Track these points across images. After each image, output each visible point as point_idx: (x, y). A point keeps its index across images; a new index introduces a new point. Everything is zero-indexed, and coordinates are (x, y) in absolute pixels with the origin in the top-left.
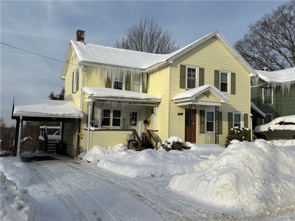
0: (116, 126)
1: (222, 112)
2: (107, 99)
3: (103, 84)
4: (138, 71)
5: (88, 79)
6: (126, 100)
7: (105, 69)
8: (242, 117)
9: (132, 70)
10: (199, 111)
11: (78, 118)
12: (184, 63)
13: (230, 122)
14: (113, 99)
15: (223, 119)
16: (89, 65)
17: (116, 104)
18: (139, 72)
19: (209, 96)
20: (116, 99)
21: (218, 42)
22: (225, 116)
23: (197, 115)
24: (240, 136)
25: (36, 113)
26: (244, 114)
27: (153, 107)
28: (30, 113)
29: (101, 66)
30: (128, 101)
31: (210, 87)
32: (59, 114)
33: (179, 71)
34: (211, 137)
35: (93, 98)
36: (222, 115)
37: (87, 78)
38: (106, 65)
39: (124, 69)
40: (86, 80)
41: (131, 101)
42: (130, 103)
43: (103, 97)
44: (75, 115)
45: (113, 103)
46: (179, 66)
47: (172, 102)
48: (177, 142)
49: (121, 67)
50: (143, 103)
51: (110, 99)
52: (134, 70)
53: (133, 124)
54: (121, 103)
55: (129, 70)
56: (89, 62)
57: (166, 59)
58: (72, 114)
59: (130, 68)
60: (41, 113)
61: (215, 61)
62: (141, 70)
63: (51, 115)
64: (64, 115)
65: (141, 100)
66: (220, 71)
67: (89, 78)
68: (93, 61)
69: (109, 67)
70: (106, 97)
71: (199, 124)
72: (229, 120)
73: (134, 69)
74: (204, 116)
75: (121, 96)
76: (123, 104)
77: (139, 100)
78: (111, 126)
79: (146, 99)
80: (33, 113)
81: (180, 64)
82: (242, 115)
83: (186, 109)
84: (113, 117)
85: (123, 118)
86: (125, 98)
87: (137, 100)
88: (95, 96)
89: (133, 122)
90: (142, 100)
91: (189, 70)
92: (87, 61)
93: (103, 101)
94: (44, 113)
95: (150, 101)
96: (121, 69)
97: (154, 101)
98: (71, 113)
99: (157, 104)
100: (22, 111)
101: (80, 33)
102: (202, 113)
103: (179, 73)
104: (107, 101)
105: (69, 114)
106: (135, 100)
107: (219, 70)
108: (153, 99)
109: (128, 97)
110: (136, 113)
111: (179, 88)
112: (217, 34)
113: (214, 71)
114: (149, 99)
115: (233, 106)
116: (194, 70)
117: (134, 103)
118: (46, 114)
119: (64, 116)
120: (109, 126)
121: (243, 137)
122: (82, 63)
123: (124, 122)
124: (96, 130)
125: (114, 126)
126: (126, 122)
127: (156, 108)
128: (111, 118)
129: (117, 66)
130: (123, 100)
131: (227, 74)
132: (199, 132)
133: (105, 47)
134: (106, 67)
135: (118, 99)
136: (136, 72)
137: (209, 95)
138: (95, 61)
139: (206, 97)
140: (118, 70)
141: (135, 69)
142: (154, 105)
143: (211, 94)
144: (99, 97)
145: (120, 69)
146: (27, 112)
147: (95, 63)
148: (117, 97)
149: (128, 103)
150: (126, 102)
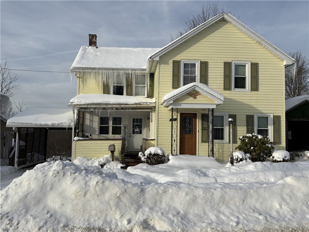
0: (116, 135)
1: (236, 115)
2: (89, 106)
3: (100, 89)
4: (138, 72)
5: (84, 86)
6: (111, 106)
7: (99, 73)
8: (270, 121)
9: (130, 72)
10: (200, 115)
11: (69, 127)
12: (177, 58)
13: (250, 127)
14: (96, 106)
15: (237, 124)
16: (81, 71)
17: (100, 111)
18: (140, 73)
19: (197, 97)
20: (99, 106)
21: (230, 26)
22: (241, 120)
23: (197, 120)
24: (249, 147)
25: (26, 124)
26: (273, 116)
27: (149, 112)
28: (20, 124)
29: (95, 71)
30: (115, 107)
31: (195, 86)
32: (48, 124)
33: (172, 68)
34: (219, 147)
35: (74, 106)
36: (237, 119)
37: (82, 84)
38: (99, 69)
39: (121, 71)
40: (81, 86)
41: (117, 107)
42: (117, 109)
43: (84, 105)
44: (65, 125)
45: (97, 110)
46: (171, 62)
47: (161, 105)
48: (154, 153)
49: (117, 69)
50: (133, 108)
51: (92, 106)
52: (133, 72)
53: (138, 132)
54: (106, 109)
55: (128, 72)
56: (81, 68)
57: (150, 56)
58: (62, 123)
59: (128, 69)
60: (31, 124)
61: (225, 51)
62: (141, 70)
63: (41, 125)
64: (53, 124)
65: (129, 106)
66: (233, 62)
67: (85, 84)
68: (85, 66)
69: (104, 71)
70: (88, 104)
71: (200, 131)
72: (247, 125)
73: (132, 70)
74: (208, 121)
75: (104, 103)
76: (109, 111)
77: (127, 106)
78: (110, 135)
79: (136, 104)
80: (23, 123)
81: (172, 60)
82: (271, 117)
83: (181, 114)
84: (113, 124)
85: (124, 126)
86: (110, 104)
87: (125, 106)
88: (75, 104)
89: (137, 130)
90: (131, 106)
91: (186, 65)
92: (79, 67)
93: (85, 108)
94: (33, 123)
95: (141, 105)
96: (118, 71)
97: (146, 106)
98: (60, 123)
99: (153, 109)
100: (13, 122)
101: (91, 37)
102: (205, 117)
103: (172, 70)
104: (90, 109)
105: (58, 124)
106: (123, 106)
107: (231, 61)
108: (145, 104)
109: (114, 103)
110: (141, 120)
111: (171, 88)
112: (226, 17)
113: (223, 64)
114: (139, 104)
115: (254, 106)
116: (194, 65)
117: (122, 109)
118: (35, 124)
119: (54, 126)
120: (108, 135)
121: (252, 148)
122: (73, 69)
123: (125, 130)
124: (79, 140)
125: (114, 135)
126: (127, 130)
127: (153, 113)
128: (110, 126)
129: (113, 69)
130: (108, 106)
131: (245, 65)
132: (200, 141)
133: (119, 48)
134: (100, 71)
135: (101, 106)
136: (135, 73)
137: (197, 95)
138: (87, 66)
139: (193, 98)
140: (114, 73)
141: (135, 70)
142: (150, 110)
143: (200, 94)
144: (80, 105)
145: (115, 71)
146: (17, 123)
147: (87, 68)
148: (101, 103)
149: (115, 109)
150: (112, 108)
